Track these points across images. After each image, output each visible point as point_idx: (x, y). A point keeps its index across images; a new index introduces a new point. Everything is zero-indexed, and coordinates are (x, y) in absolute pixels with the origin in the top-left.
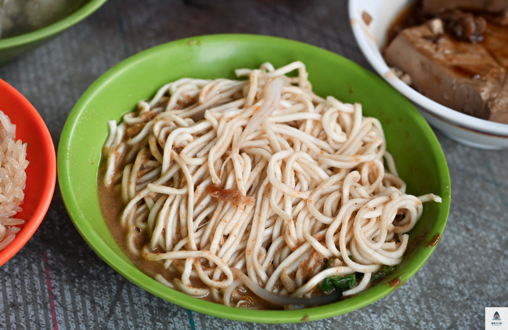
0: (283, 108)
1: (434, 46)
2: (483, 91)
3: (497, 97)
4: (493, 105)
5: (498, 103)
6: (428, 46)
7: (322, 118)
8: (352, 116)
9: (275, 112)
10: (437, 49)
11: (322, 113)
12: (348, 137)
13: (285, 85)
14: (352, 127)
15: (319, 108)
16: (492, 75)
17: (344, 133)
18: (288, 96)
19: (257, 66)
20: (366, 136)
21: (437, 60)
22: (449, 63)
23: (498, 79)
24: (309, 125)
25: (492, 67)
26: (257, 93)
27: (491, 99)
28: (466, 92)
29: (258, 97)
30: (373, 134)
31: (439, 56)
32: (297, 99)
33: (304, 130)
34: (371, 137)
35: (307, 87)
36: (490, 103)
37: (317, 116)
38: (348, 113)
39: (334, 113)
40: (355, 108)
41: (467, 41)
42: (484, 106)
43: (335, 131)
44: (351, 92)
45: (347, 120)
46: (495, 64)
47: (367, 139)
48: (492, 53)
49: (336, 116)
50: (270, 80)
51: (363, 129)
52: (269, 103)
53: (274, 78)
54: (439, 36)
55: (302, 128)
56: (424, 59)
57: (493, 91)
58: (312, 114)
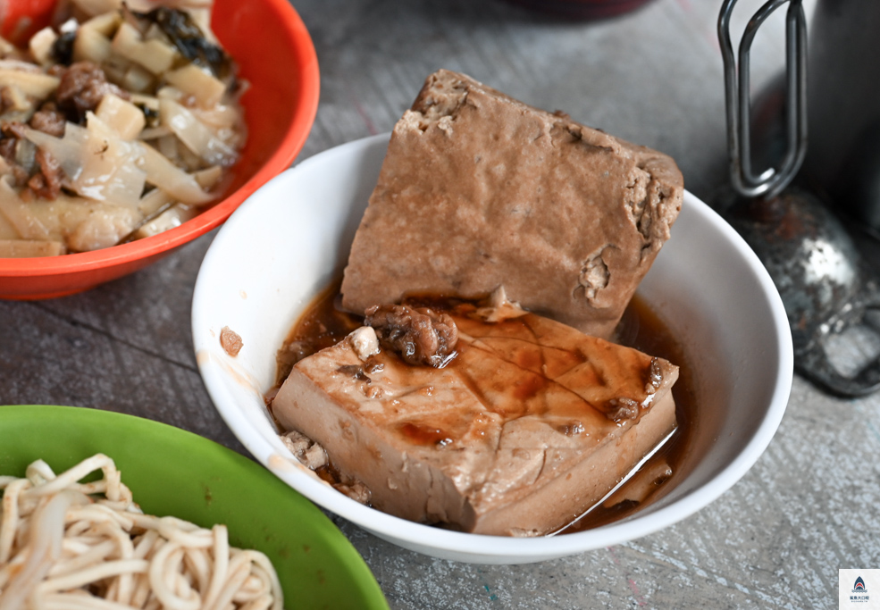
0: (74, 556)
1: (362, 386)
2: (458, 473)
3: (486, 481)
4: (479, 500)
5: (488, 493)
6: (349, 388)
7: (149, 568)
8: (210, 553)
9: (56, 569)
10: (367, 392)
11: (148, 557)
12: (204, 600)
13: (73, 505)
14: (211, 574)
15: (145, 544)
16: (475, 434)
17: (194, 593)
18: (81, 526)
19: (21, 472)
20: (242, 589)
21: (369, 415)
22: (393, 419)
23: (487, 440)
24: (125, 586)
25: (474, 413)
26: (17, 533)
27: (476, 488)
28: (427, 476)
29: (20, 542)
30: (254, 583)
31: (372, 406)
32: (99, 531)
33: (116, 599)
34: (252, 591)
35: (122, 499)
36: (473, 496)
37: (139, 565)
38: (201, 549)
39: (173, 553)
40: (213, 536)
41: (426, 365)
42: (462, 502)
43: (177, 594)
44: (208, 498)
45: (200, 562)
46: (481, 407)
47: (242, 596)
48: (474, 386)
49: (178, 558)
50: (43, 501)
51: (232, 578)
52: (39, 555)
53: (50, 496)
54: (371, 363)
55: (111, 593)
56: (345, 416)
57: (478, 469)
58: (129, 562)
